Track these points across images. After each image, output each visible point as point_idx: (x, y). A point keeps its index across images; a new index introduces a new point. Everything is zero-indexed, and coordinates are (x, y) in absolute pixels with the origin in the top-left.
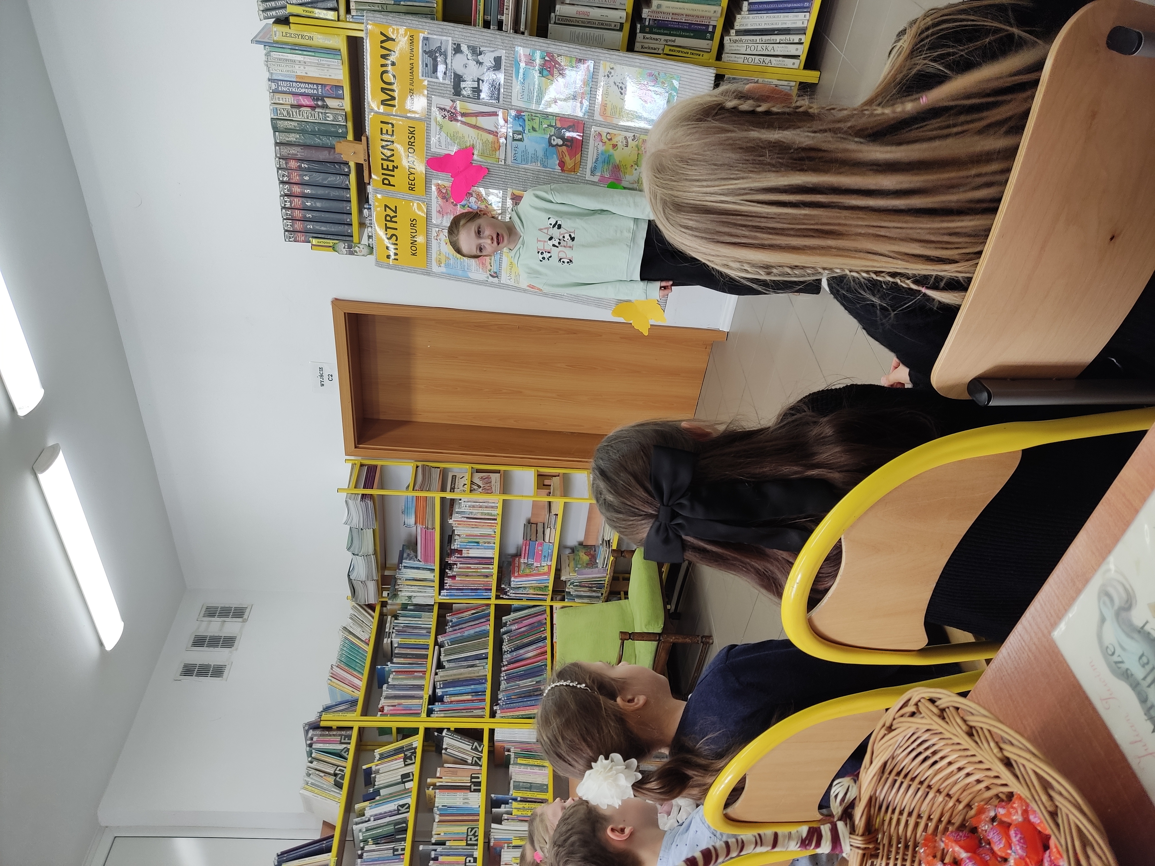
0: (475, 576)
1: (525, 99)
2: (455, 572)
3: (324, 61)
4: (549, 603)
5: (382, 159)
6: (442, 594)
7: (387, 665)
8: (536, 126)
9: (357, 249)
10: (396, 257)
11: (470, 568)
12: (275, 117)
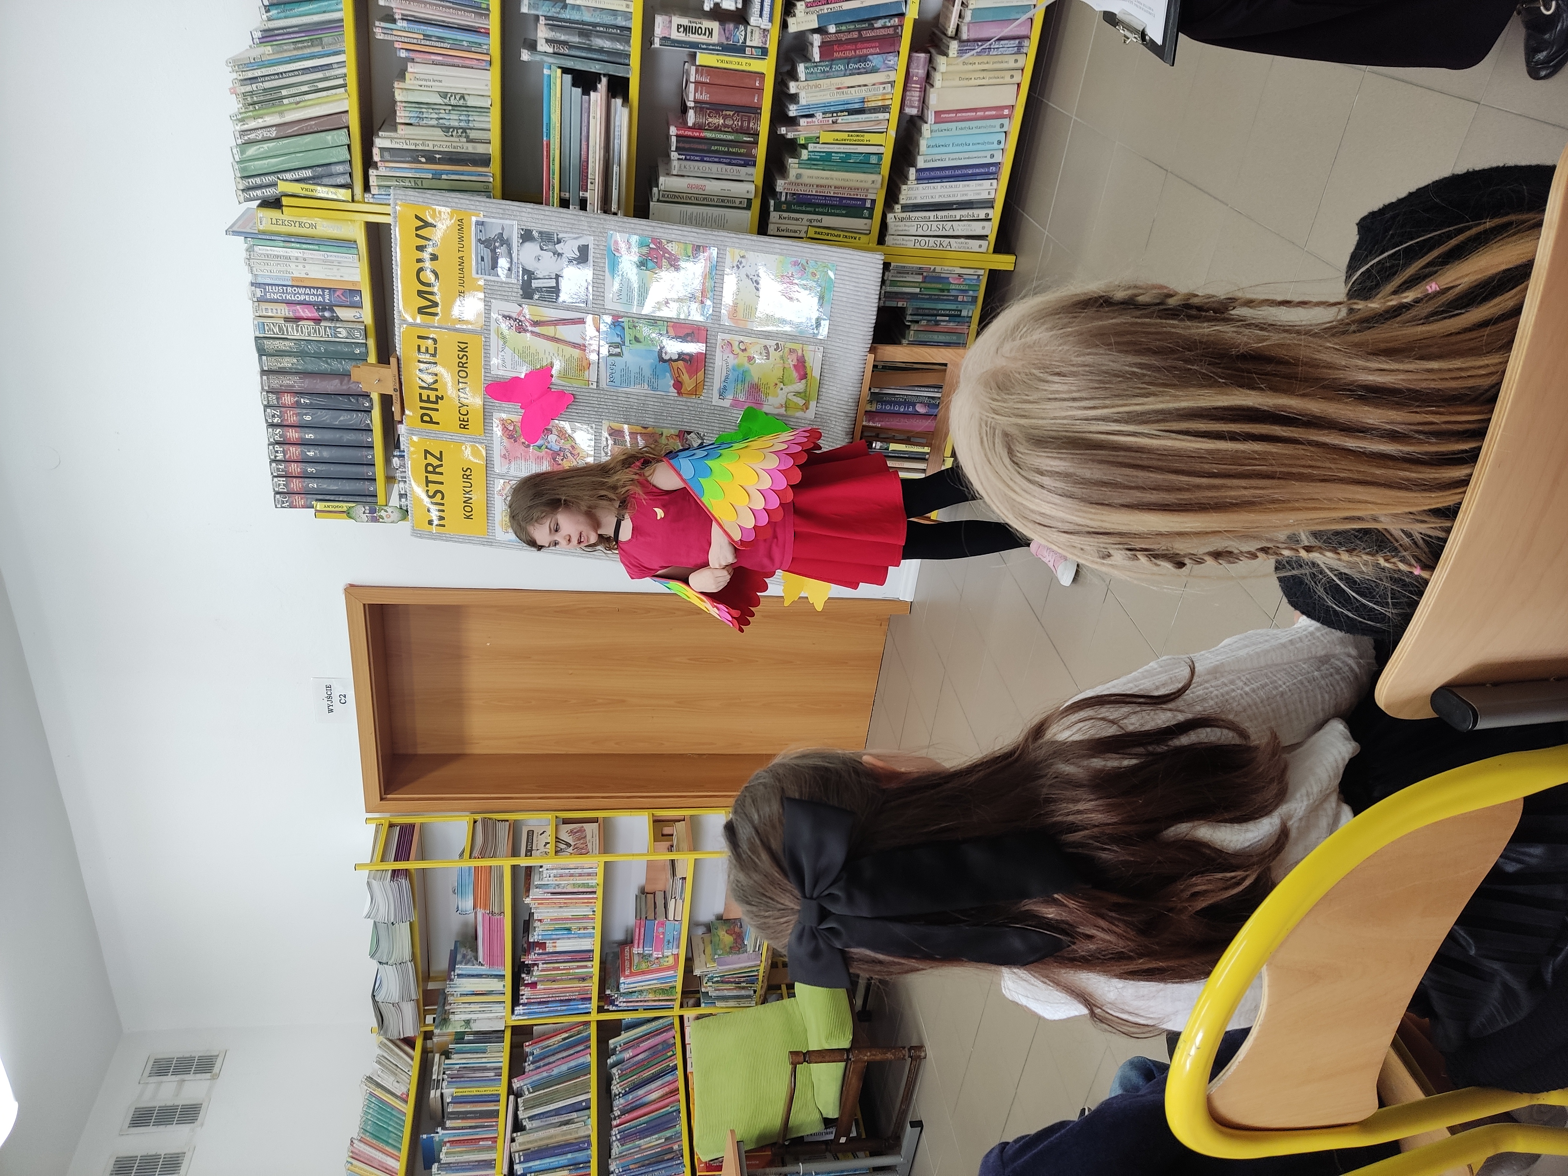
0: (566, 980)
1: (624, 300)
2: (536, 976)
3: (333, 256)
4: (677, 1011)
6: (516, 1012)
7: (437, 1133)
8: (641, 336)
9: (383, 513)
10: (442, 522)
11: (558, 969)
12: (262, 335)
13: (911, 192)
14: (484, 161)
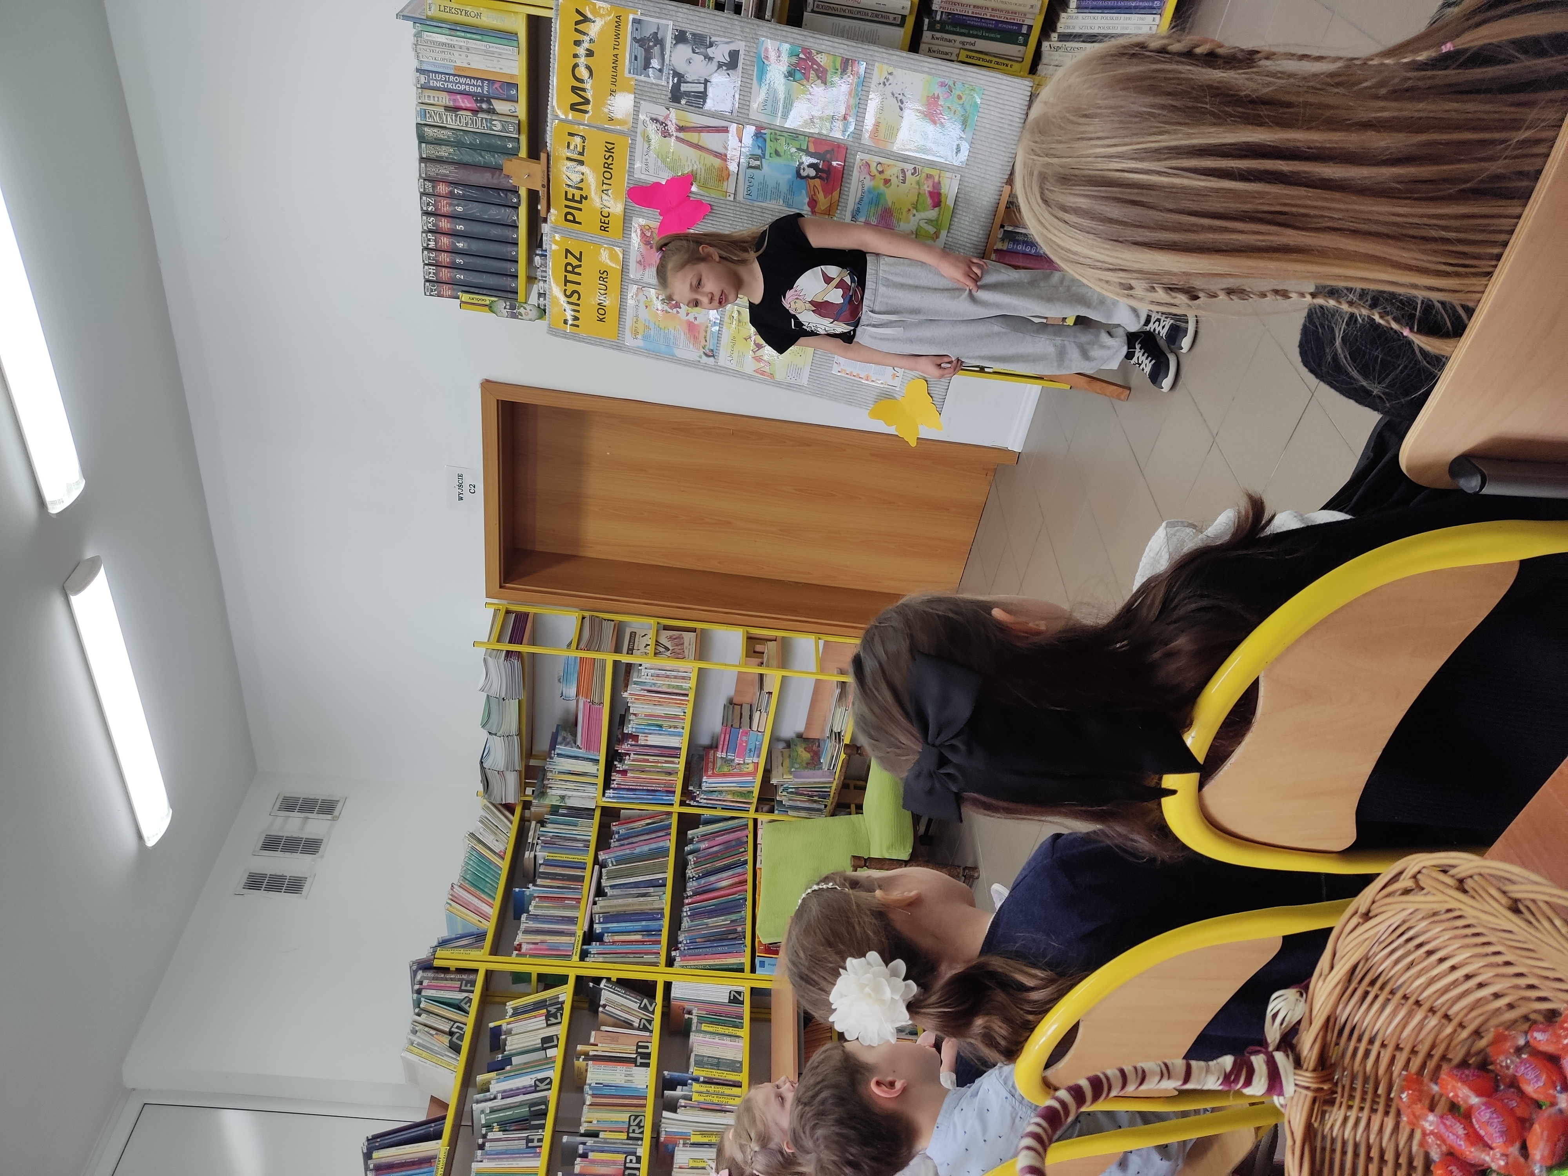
0: (653, 772)
1: (769, 111)
2: (627, 765)
3: (495, 48)
4: (752, 814)
5: (567, 186)
6: (606, 795)
7: (529, 888)
8: (781, 150)
9: (522, 310)
10: (576, 323)
11: (647, 761)
12: (423, 122)
13: (1070, 21)
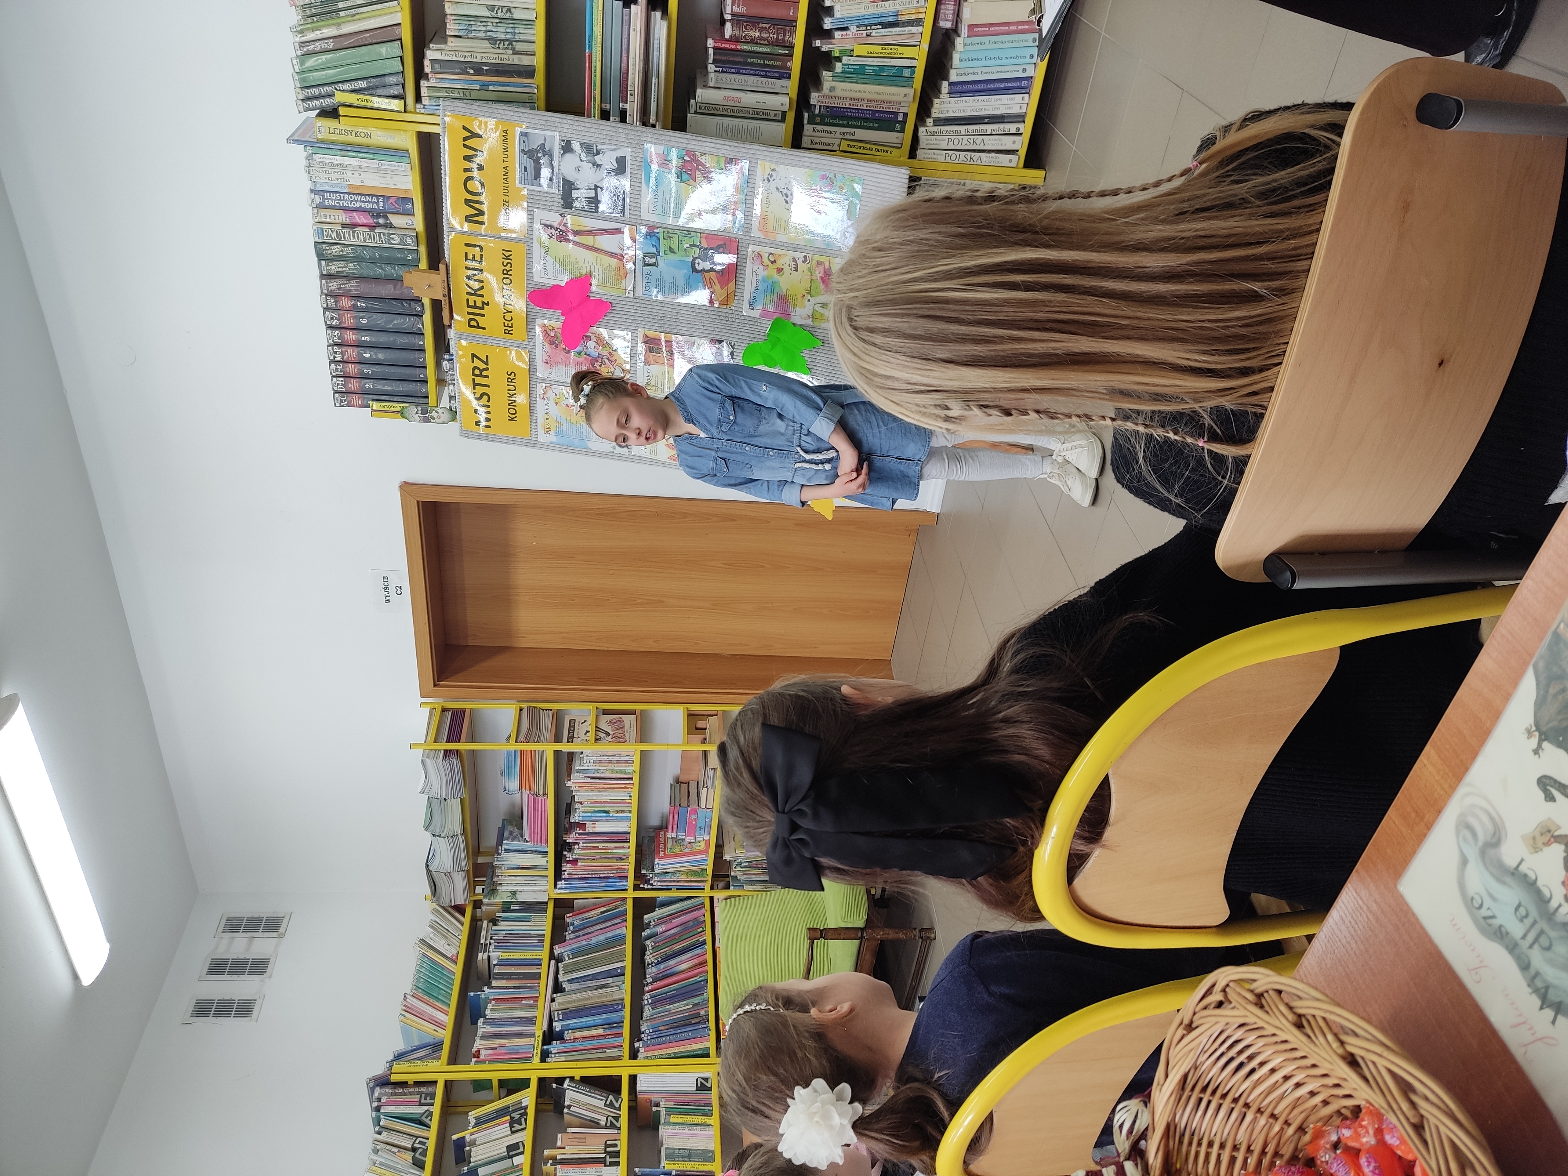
0: (604, 859)
1: (659, 212)
2: (577, 854)
3: (387, 165)
4: (707, 892)
5: (468, 294)
6: (558, 886)
7: (484, 991)
8: (675, 247)
9: (434, 414)
10: (488, 424)
11: (597, 848)
12: (321, 241)
13: (943, 106)
14: (529, 72)
